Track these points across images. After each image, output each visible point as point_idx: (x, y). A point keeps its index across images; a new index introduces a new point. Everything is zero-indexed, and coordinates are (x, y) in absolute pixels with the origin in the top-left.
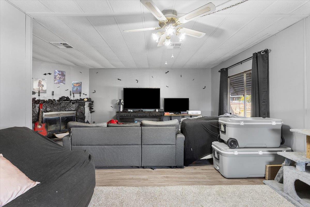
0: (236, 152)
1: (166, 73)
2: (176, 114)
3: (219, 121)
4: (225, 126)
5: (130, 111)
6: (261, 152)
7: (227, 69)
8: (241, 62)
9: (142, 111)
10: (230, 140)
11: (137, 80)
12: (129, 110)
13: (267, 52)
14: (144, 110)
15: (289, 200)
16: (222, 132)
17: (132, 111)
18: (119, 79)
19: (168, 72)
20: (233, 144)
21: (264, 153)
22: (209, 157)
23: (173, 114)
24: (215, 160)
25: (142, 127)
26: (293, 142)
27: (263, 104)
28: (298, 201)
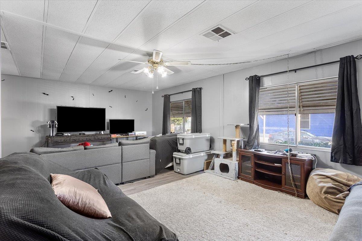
0: (191, 156)
1: (110, 92)
2: (123, 136)
3: (178, 137)
4: (183, 139)
5: (67, 134)
6: (202, 154)
7: (169, 95)
8: (182, 93)
9: (84, 134)
10: (187, 149)
11: (73, 97)
12: (65, 134)
13: (201, 89)
14: (87, 133)
15: (217, 176)
16: (180, 144)
17: (69, 135)
18: (44, 94)
19: (112, 91)
20: (188, 151)
21: (204, 154)
22: (170, 165)
23: (120, 135)
24: (176, 165)
25: (123, 146)
26: (214, 146)
27: (199, 124)
28: (221, 174)
